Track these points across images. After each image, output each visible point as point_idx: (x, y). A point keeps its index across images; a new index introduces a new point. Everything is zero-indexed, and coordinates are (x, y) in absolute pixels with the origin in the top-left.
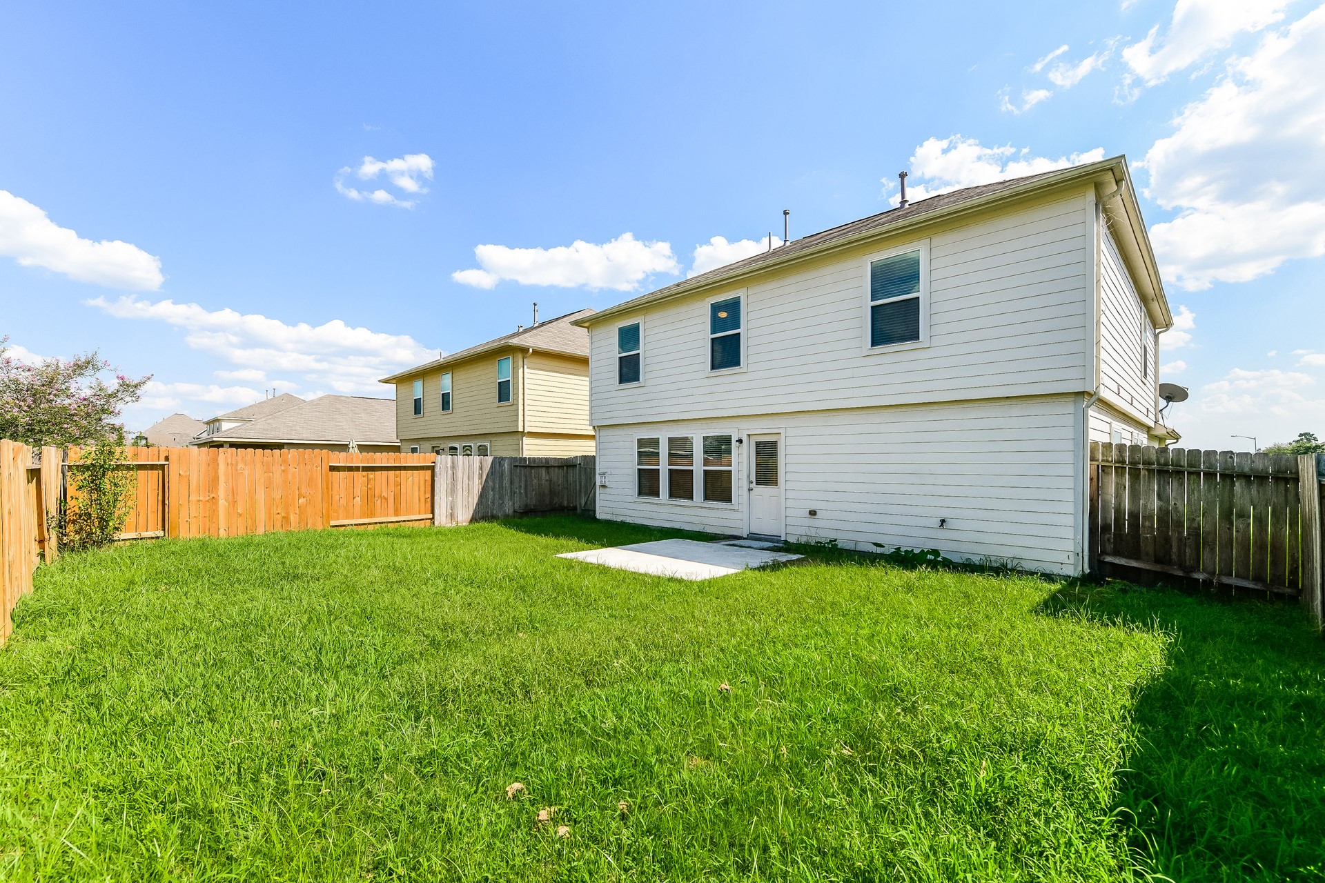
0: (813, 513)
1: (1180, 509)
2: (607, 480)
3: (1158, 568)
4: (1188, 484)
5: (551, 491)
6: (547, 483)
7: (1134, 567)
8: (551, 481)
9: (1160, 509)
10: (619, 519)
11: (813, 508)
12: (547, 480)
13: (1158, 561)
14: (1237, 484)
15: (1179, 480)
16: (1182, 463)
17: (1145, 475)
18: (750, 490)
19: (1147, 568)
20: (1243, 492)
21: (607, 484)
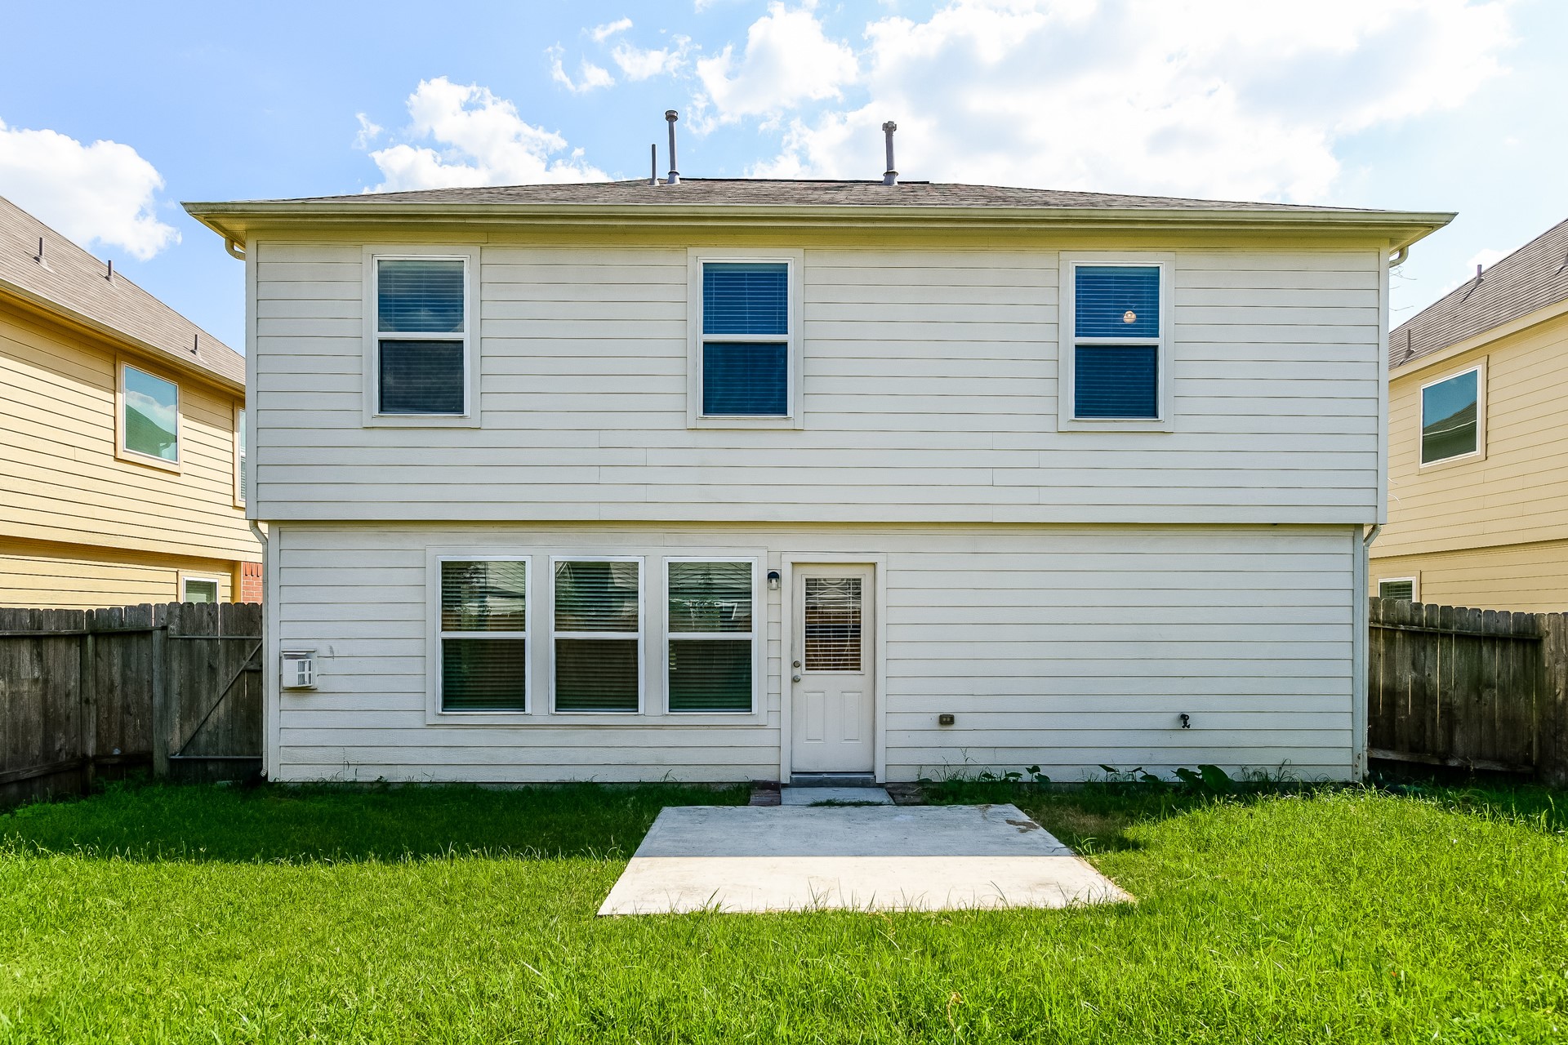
0: (947, 720)
1: (1433, 681)
2: (316, 671)
3: (1415, 758)
4: (1441, 650)
5: (45, 714)
6: (37, 690)
7: (1391, 760)
8: (46, 681)
9: (1415, 682)
10: (369, 775)
11: (947, 710)
12: (36, 681)
13: (1413, 749)
14: (1485, 649)
15: (1432, 645)
16: (1436, 623)
17: (1400, 638)
18: (795, 680)
19: (1405, 759)
20: (1489, 657)
21: (313, 685)
